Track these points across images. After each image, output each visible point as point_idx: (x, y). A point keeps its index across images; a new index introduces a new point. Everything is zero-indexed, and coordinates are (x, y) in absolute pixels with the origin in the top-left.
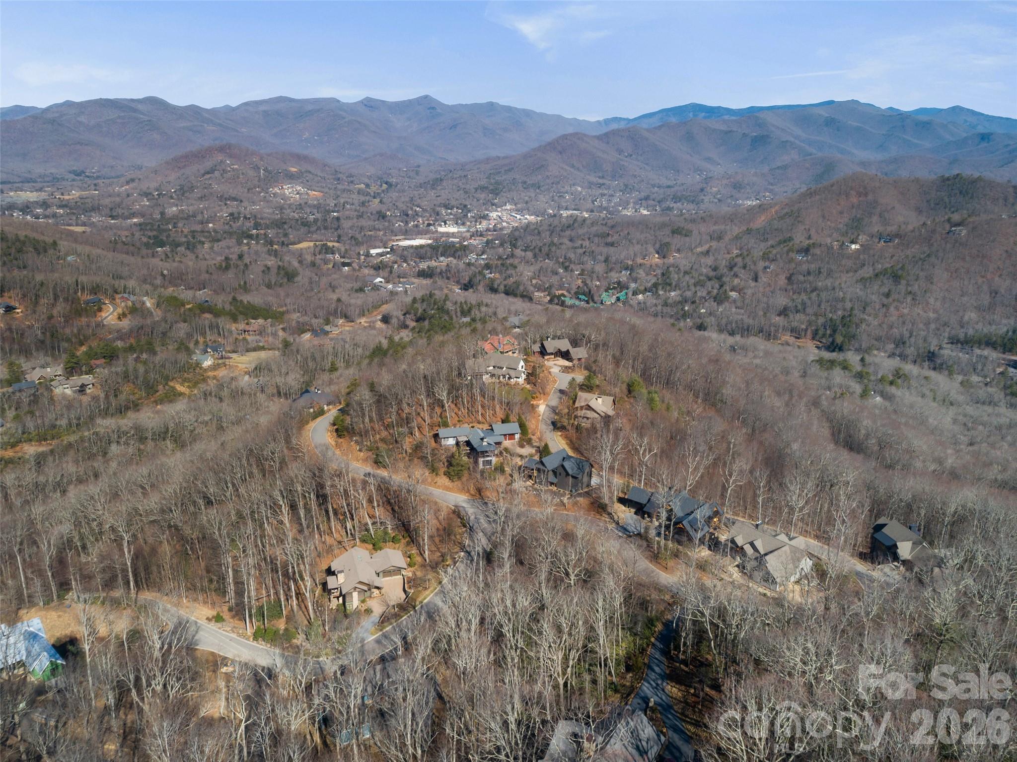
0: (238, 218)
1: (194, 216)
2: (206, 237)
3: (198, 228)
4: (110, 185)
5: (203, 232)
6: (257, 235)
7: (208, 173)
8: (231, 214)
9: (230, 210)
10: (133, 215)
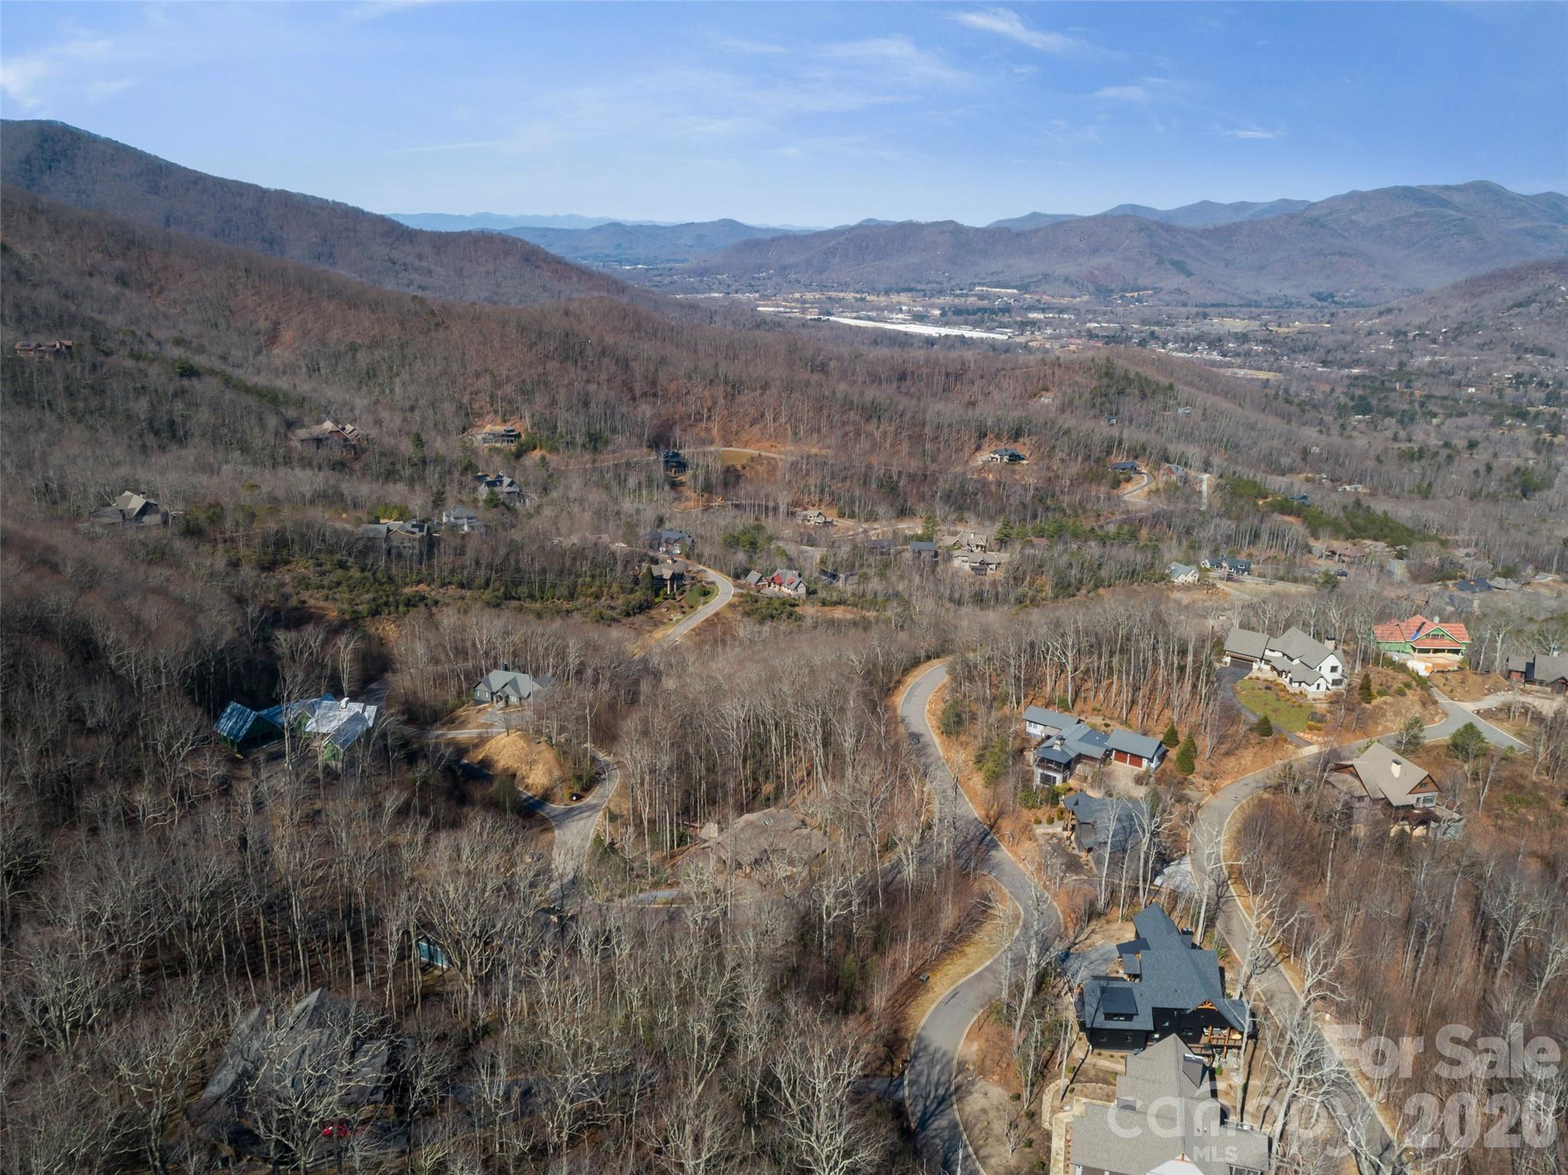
0: (1526, 384)
1: (1451, 373)
2: (1442, 406)
3: (1442, 391)
4: (1353, 316)
5: (1445, 398)
6: (1538, 414)
7: (1520, 305)
8: (1518, 376)
9: (1519, 369)
10: (1356, 363)
